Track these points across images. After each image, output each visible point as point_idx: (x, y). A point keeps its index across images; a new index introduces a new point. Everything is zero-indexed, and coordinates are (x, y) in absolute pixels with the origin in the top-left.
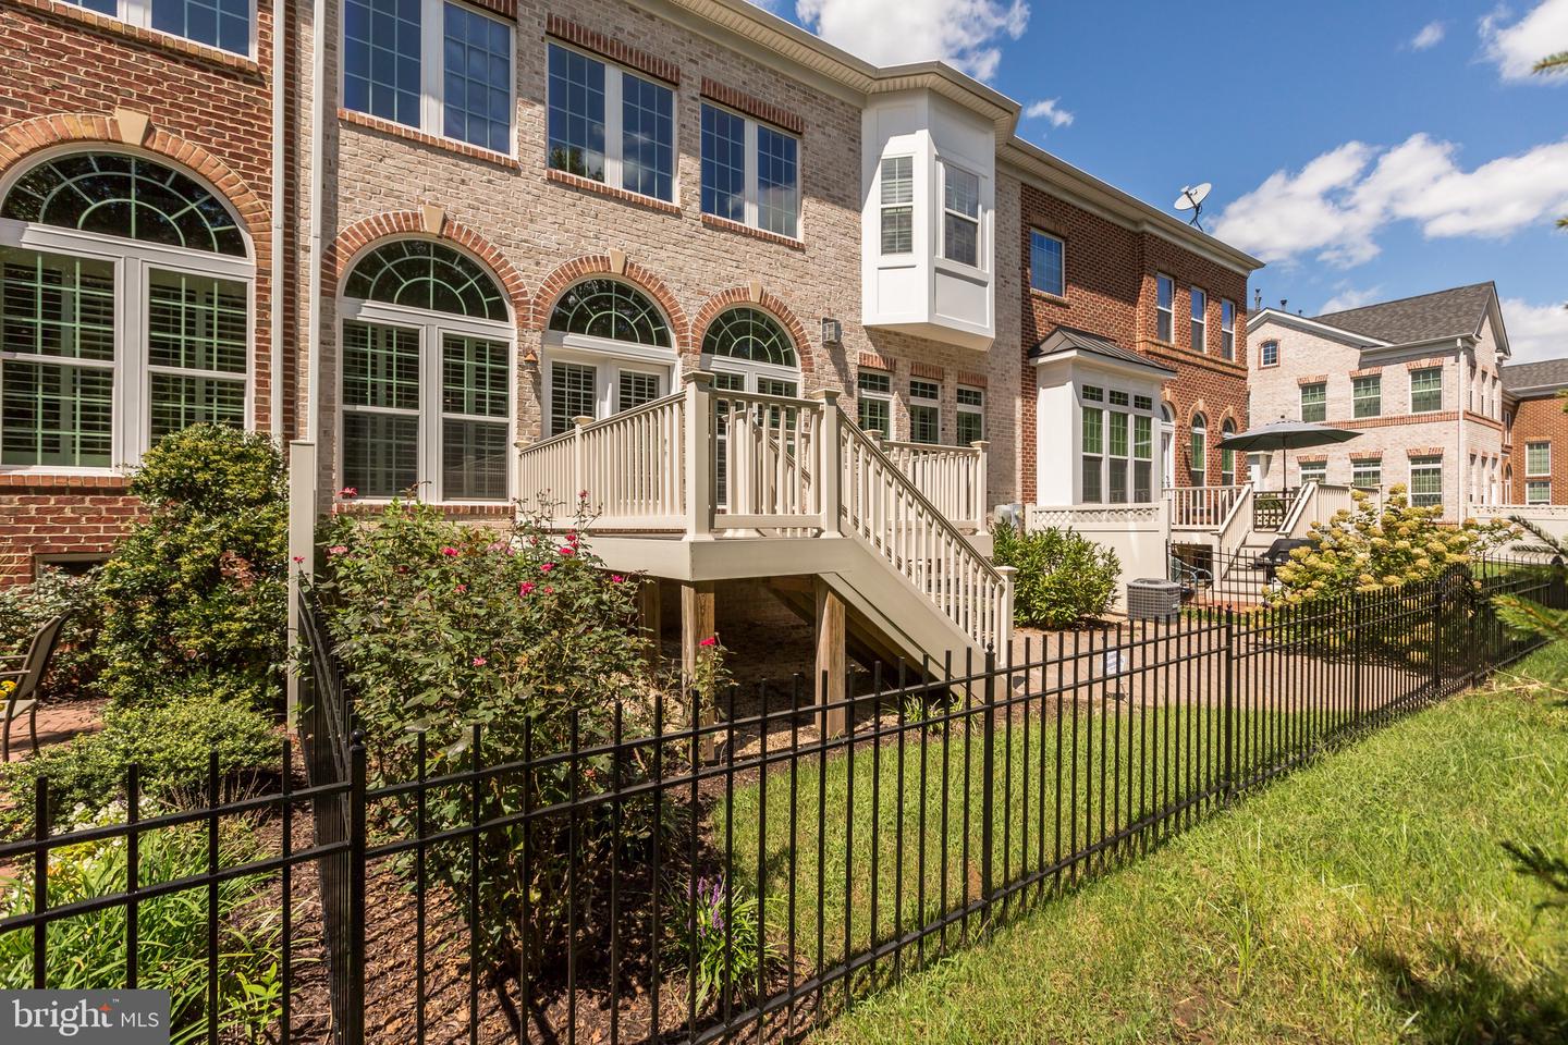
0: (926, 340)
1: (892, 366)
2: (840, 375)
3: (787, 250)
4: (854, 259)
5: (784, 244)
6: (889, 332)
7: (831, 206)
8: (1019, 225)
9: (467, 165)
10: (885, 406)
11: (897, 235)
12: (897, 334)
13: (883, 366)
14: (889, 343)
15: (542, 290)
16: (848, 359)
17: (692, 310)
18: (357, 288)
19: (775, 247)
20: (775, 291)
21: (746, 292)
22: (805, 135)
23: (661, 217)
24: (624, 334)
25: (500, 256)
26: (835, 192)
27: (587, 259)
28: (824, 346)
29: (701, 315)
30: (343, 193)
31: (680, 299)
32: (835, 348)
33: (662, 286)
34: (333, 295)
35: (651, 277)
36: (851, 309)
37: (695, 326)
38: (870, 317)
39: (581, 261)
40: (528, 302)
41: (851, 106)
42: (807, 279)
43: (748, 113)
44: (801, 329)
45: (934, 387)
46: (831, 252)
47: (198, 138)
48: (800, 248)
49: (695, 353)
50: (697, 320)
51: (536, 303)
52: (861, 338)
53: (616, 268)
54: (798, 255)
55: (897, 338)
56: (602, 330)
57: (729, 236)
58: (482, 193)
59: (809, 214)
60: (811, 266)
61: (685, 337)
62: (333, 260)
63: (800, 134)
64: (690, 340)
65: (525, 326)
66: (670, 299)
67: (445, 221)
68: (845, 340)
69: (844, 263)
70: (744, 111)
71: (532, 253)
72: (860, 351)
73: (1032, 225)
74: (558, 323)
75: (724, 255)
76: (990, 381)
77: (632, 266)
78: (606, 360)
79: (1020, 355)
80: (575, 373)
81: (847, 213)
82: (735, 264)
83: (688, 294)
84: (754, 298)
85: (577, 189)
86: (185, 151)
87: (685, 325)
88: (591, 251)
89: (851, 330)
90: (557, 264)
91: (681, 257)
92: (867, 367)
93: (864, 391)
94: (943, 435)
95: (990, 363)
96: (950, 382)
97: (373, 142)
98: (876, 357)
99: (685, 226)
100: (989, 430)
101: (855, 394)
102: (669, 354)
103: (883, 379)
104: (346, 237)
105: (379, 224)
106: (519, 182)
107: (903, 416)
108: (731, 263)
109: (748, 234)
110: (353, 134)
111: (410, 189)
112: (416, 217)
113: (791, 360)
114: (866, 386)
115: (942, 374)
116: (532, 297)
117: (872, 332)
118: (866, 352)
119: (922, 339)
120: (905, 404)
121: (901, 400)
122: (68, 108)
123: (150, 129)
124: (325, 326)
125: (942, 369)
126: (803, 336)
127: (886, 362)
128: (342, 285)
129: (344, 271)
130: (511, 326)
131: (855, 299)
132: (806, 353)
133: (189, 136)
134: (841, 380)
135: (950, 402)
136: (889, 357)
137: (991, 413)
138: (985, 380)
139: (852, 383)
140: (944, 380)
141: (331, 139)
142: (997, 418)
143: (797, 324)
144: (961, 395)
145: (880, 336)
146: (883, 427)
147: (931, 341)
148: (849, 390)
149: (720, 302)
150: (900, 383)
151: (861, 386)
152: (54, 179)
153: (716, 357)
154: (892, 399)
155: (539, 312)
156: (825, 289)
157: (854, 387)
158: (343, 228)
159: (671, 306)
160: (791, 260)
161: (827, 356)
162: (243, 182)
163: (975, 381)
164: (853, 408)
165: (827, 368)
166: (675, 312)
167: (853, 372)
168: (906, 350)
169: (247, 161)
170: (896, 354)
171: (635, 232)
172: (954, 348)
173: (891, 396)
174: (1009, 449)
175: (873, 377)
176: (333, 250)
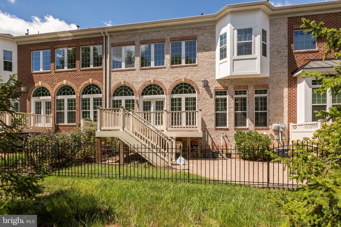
1: (226, 88)
2: (208, 93)
3: (192, 67)
4: (214, 63)
6: (226, 79)
7: (205, 52)
8: (287, 32)
10: (225, 100)
11: (223, 55)
12: (228, 79)
13: (223, 89)
14: (225, 82)
15: (139, 89)
16: (211, 89)
17: (168, 86)
18: (114, 95)
19: (189, 67)
20: (189, 78)
21: (181, 79)
22: (197, 39)
23: (161, 69)
24: (155, 94)
25: (132, 85)
26: (207, 49)
27: (147, 82)
28: (203, 87)
29: (170, 87)
30: (112, 82)
31: (165, 85)
32: (206, 86)
33: (161, 83)
34: (111, 97)
35: (159, 82)
36: (212, 76)
37: (169, 89)
38: (218, 77)
39: (146, 82)
40: (137, 92)
41: (212, 25)
42: (198, 72)
43: (182, 40)
44: (196, 84)
45: (246, 91)
46: (205, 64)
47: (97, 80)
48: (196, 66)
49: (169, 95)
50: (169, 88)
51: (138, 92)
52: (215, 83)
53: (152, 82)
54: (195, 67)
55: (229, 80)
56: (151, 94)
57: (177, 68)
58: (130, 75)
59: (198, 57)
60: (199, 69)
61: (166, 92)
62: (110, 92)
63: (196, 39)
64: (167, 92)
65: (136, 96)
66: (163, 85)
67: (124, 82)
68: (209, 84)
69: (210, 65)
70: (181, 40)
71: (137, 83)
72: (214, 86)
73: (294, 29)
74: (143, 94)
77: (155, 80)
78: (152, 99)
79: (287, 75)
80: (147, 102)
81: (211, 52)
82: (178, 74)
83: (167, 83)
84: (183, 80)
85: (145, 69)
86: (96, 82)
87: (166, 89)
88: (148, 80)
89: (212, 81)
90: (142, 84)
91: (165, 76)
92: (218, 90)
93: (217, 96)
94: (248, 104)
95: (270, 80)
96: (252, 89)
97: (115, 73)
98: (220, 87)
99: (166, 70)
100: (270, 101)
101: (213, 97)
102: (164, 96)
103: (224, 92)
104: (112, 88)
105: (116, 85)
106: (135, 72)
107: (231, 101)
108: (177, 74)
109: (181, 67)
110: (113, 73)
111: (120, 78)
112: (120, 82)
113: (194, 92)
114: (218, 95)
115: (247, 87)
116: (137, 91)
117: (219, 81)
118: (217, 86)
119: (239, 79)
120: (232, 98)
121: (231, 96)
122: (86, 80)
123: (92, 80)
124: (110, 102)
125: (247, 86)
126: (197, 86)
127: (225, 87)
128: (112, 95)
129: (112, 93)
130: (135, 96)
131: (213, 73)
132: (198, 90)
133: (96, 80)
134: (209, 95)
135: (251, 94)
136: (225, 86)
137: (272, 95)
138: (268, 86)
139: (212, 95)
140: (249, 89)
141: (110, 74)
142: (274, 97)
143: (195, 83)
144: (257, 92)
145: (222, 81)
146: (225, 105)
147: (242, 79)
148: (211, 97)
149: (174, 83)
150: (230, 92)
151: (216, 95)
152: (85, 89)
153: (175, 95)
154: (227, 97)
155: (139, 93)
156: (204, 73)
157: (213, 95)
158: (111, 87)
159: (164, 86)
160: (193, 69)
161: (204, 89)
162: (101, 84)
163: (264, 86)
164: (213, 101)
165: (204, 92)
166: (164, 87)
167: (213, 92)
168: (232, 83)
169: (101, 81)
170: (228, 85)
171: (156, 74)
172: (253, 79)
173: (227, 96)
174: (281, 106)
175: (220, 92)
176: (110, 90)
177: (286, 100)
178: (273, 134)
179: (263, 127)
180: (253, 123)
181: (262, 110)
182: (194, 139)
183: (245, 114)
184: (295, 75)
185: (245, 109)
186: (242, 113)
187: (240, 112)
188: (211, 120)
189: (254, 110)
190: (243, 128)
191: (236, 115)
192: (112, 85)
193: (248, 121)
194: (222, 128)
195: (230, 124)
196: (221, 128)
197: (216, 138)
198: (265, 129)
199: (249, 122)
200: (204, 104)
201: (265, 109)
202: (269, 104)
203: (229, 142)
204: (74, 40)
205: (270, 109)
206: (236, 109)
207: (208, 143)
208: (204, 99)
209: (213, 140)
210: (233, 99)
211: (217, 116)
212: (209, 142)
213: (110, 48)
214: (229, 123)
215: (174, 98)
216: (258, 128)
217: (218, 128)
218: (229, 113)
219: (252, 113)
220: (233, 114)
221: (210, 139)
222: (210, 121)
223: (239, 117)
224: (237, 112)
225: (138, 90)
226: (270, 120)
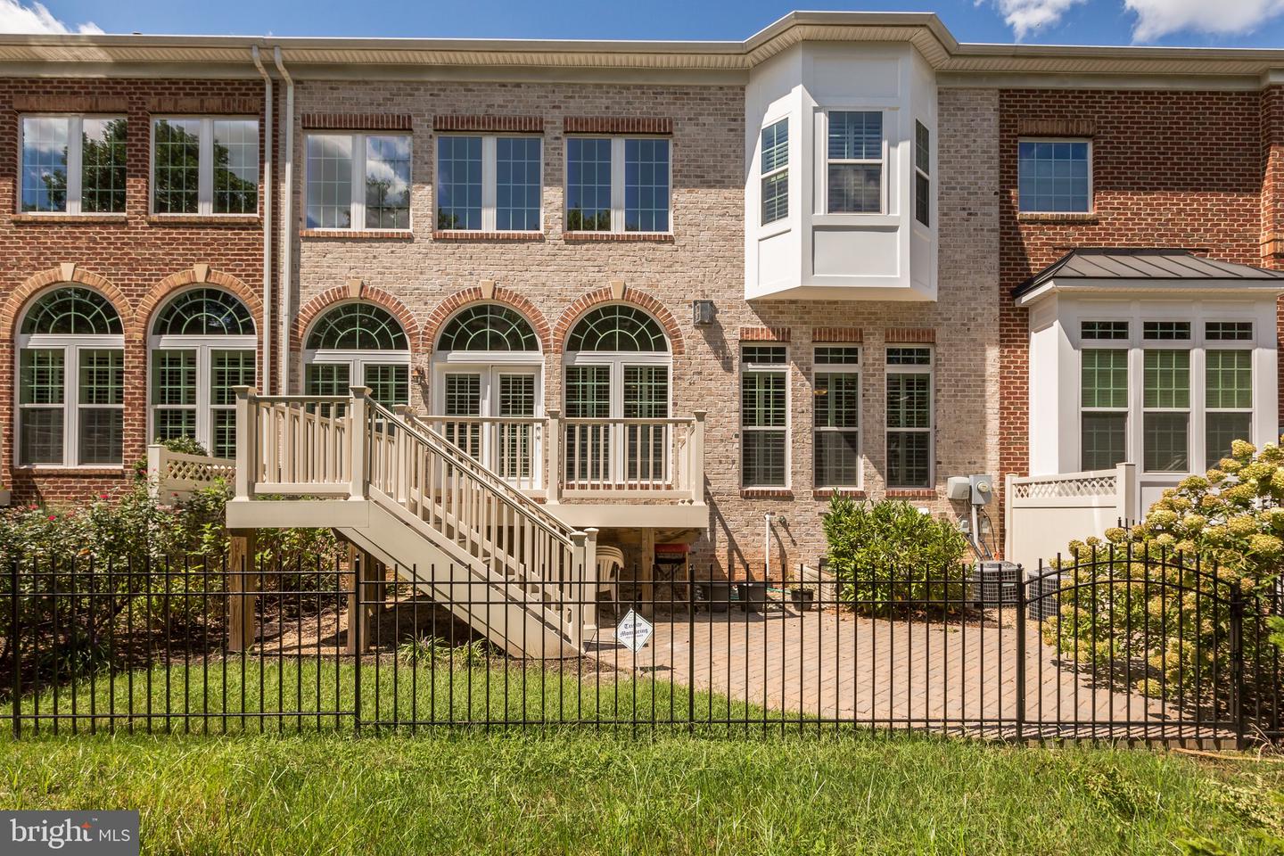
0: (836, 302)
1: (785, 335)
2: (716, 352)
3: (654, 245)
4: (737, 236)
5: (650, 241)
6: (782, 302)
7: (705, 191)
8: (996, 142)
9: (377, 245)
10: (780, 381)
11: (774, 205)
13: (772, 337)
14: (782, 313)
15: (429, 323)
16: (726, 336)
17: (553, 318)
18: (314, 344)
19: (640, 245)
20: (640, 286)
21: (608, 291)
22: (675, 133)
23: (526, 245)
24: (497, 344)
25: (399, 303)
26: (712, 176)
27: (463, 292)
28: (697, 327)
29: (562, 319)
30: (303, 283)
31: (542, 309)
32: (709, 323)
33: (527, 302)
34: (298, 350)
35: (517, 296)
36: (730, 287)
37: (557, 329)
38: (753, 291)
39: (458, 295)
40: (418, 334)
41: (731, 87)
42: (677, 267)
43: (613, 133)
44: (670, 315)
45: (855, 351)
46: (705, 235)
47: (230, 270)
48: (670, 240)
49: (556, 352)
50: (559, 324)
51: (424, 333)
52: (742, 313)
53: (487, 294)
54: (666, 247)
55: (793, 306)
56: (478, 345)
57: (591, 246)
58: (386, 261)
59: (679, 206)
60: (681, 254)
61: (547, 341)
62: (297, 327)
63: (670, 133)
64: (552, 342)
65: (416, 351)
66: (534, 311)
67: (362, 286)
68: (721, 318)
69: (721, 243)
70: (607, 132)
71: (423, 298)
72: (739, 326)
73: (1020, 135)
74: (445, 345)
75: (586, 263)
76: (941, 334)
77: (499, 290)
78: (485, 368)
79: (996, 297)
80: (462, 380)
81: (726, 193)
82: (597, 269)
83: (549, 304)
84: (616, 295)
85: (456, 240)
86: (225, 280)
87: (547, 330)
88: (467, 285)
89: (730, 307)
90: (440, 301)
91: (544, 274)
92: (752, 341)
93: (750, 365)
94: (864, 401)
95: (940, 314)
96: (877, 342)
97: (320, 246)
98: (763, 330)
99: (548, 248)
100: (939, 390)
101: (736, 369)
102: (536, 356)
103: (776, 350)
104: (304, 311)
105: (323, 299)
106: (412, 247)
107: (803, 385)
108: (592, 269)
109: (610, 240)
110: (309, 244)
111: (342, 271)
112: (344, 288)
113: (661, 346)
114: (752, 360)
115: (861, 335)
116: (421, 329)
117: (759, 306)
118: (749, 326)
119: (830, 303)
120: (804, 374)
121: (800, 369)
122: (176, 270)
123: (209, 272)
124: (292, 370)
125: (861, 330)
126: (673, 321)
127: (778, 332)
128: (304, 343)
129: (304, 333)
130: (409, 352)
131: (736, 276)
132: (677, 337)
133: (226, 270)
134: (717, 358)
135: (874, 365)
136: (780, 326)
137: (946, 370)
138: (934, 334)
139: (732, 358)
140: (866, 342)
141: (295, 251)
142: (952, 376)
143: (665, 311)
144: (893, 355)
145: (769, 308)
146: (780, 400)
147: (844, 302)
148: (728, 367)
149: (581, 305)
150: (799, 352)
151: (746, 360)
152: (173, 310)
153: (581, 353)
154: (789, 369)
155: (428, 340)
156: (699, 273)
157: (736, 362)
158: (302, 306)
159: (535, 317)
160: (658, 253)
161: (700, 336)
162: (252, 290)
163: (919, 337)
164: (733, 383)
165: (700, 348)
166: (539, 321)
167: (734, 348)
168: (806, 316)
169: (253, 277)
170: (791, 322)
171: (503, 262)
172: (879, 305)
173: (787, 366)
174: (976, 411)
175: (762, 350)
176: (297, 321)
177: (993, 389)
178: (951, 513)
179: (915, 490)
180: (882, 474)
181: (909, 424)
182: (669, 533)
183: (851, 439)
184: (1025, 299)
185: (851, 420)
186: (840, 432)
187: (835, 429)
188: (727, 457)
189: (885, 424)
190: (847, 492)
191: (819, 439)
192: (305, 300)
193: (862, 464)
194: (768, 492)
195: (798, 477)
196: (763, 491)
197: (745, 531)
198: (923, 498)
199: (866, 468)
200: (701, 396)
201: (923, 421)
202: (936, 401)
203: (795, 545)
204: (117, 81)
205: (938, 421)
206: (820, 419)
207: (714, 549)
208: (700, 373)
209: (734, 536)
210: (808, 379)
211: (749, 446)
212: (717, 544)
213: (296, 135)
214: (794, 473)
215: (577, 368)
216: (898, 493)
217: (753, 492)
218: (794, 434)
219: (877, 435)
220: (810, 436)
221: (720, 534)
222: (720, 462)
223: (829, 448)
224: (823, 429)
225: (426, 328)
226: (940, 463)
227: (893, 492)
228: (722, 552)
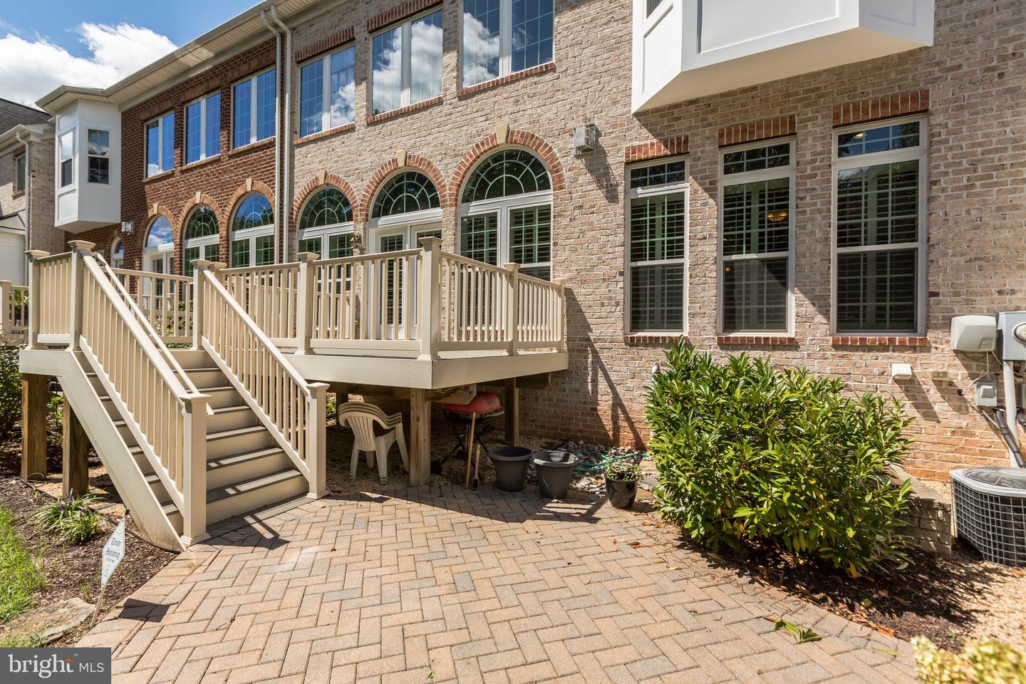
0: (753, 88)
1: (680, 146)
2: (598, 181)
3: (536, 79)
4: (625, 40)
5: (532, 75)
9: (334, 139)
10: (676, 204)
12: (691, 102)
13: (664, 152)
14: (678, 119)
15: (364, 196)
16: (610, 160)
17: (449, 172)
18: (303, 226)
19: (523, 83)
20: (523, 126)
21: (494, 137)
23: (429, 111)
24: (411, 206)
25: (347, 183)
27: (386, 165)
28: (577, 157)
30: (296, 181)
31: (441, 167)
33: (429, 163)
34: (294, 231)
35: (422, 159)
36: (615, 103)
37: (452, 184)
39: (383, 168)
40: (357, 206)
42: (558, 96)
44: (551, 149)
45: (784, 148)
46: (588, 52)
47: (262, 179)
48: (553, 68)
49: (451, 206)
50: (454, 179)
51: (362, 205)
52: (628, 130)
53: (401, 163)
54: (548, 77)
55: (693, 107)
56: (398, 209)
58: (339, 151)
60: (562, 81)
61: (445, 196)
62: (293, 214)
64: (447, 197)
65: (357, 220)
66: (435, 170)
67: (326, 175)
68: (604, 142)
69: (605, 56)
71: (360, 175)
72: (624, 146)
74: (377, 214)
75: (476, 115)
77: (410, 156)
78: (405, 228)
80: (392, 241)
82: (484, 118)
83: (446, 161)
84: (501, 141)
85: (382, 121)
86: (260, 187)
87: (444, 186)
88: (388, 158)
89: (615, 126)
90: (372, 174)
91: (442, 134)
92: (641, 160)
93: (639, 190)
94: (798, 213)
95: (938, 64)
96: (818, 130)
97: (305, 149)
98: (652, 145)
99: (445, 109)
100: (935, 183)
101: (621, 196)
102: (437, 212)
103: (672, 167)
104: (296, 201)
105: (306, 190)
106: (355, 135)
107: (705, 204)
108: (481, 119)
109: (499, 84)
110: (298, 150)
111: (316, 166)
112: (316, 179)
113: (545, 185)
114: (643, 184)
115: (792, 124)
116: (359, 202)
117: (646, 117)
118: (636, 143)
119: (744, 91)
120: (706, 190)
121: (700, 184)
122: (239, 185)
123: (253, 183)
124: (291, 246)
125: (792, 117)
126: (553, 155)
127: (672, 143)
128: (298, 225)
129: (297, 218)
130: (354, 222)
131: (621, 88)
132: (557, 171)
133: (259, 180)
134: (601, 187)
135: (814, 161)
136: (675, 136)
137: (951, 149)
138: (925, 96)
139: (617, 185)
140: (800, 132)
141: (292, 156)
142: (964, 156)
143: (546, 145)
144: (849, 143)
145: (661, 117)
146: (676, 226)
147: (765, 86)
148: (612, 197)
149: (471, 156)
150: (699, 163)
151: (635, 185)
153: (474, 203)
154: (687, 188)
155: (363, 210)
156: (580, 96)
157: (621, 189)
158: (295, 198)
159: (436, 175)
160: (539, 86)
161: (582, 166)
162: (271, 191)
163: (895, 106)
164: (618, 214)
165: (581, 179)
166: (438, 179)
167: (618, 172)
168: (710, 116)
169: (271, 182)
170: (689, 128)
171: (413, 131)
172: (824, 76)
173: (687, 184)
175: (654, 170)
176: (292, 209)
178: (958, 374)
179: (886, 336)
180: (826, 314)
181: (882, 239)
183: (778, 270)
185: (780, 242)
186: (762, 261)
187: (754, 256)
188: (610, 298)
189: (834, 243)
190: (766, 339)
191: (729, 271)
192: (297, 193)
193: (794, 301)
194: (658, 338)
195: (697, 320)
196: (651, 338)
197: (630, 383)
198: (902, 348)
199: (798, 306)
200: (583, 232)
201: (908, 231)
202: (930, 200)
204: (216, 68)
205: (934, 229)
206: (730, 245)
207: (596, 403)
208: (581, 207)
209: (618, 389)
210: (711, 196)
211: (638, 284)
212: (599, 397)
213: (292, 69)
214: (692, 315)
215: (470, 218)
216: (854, 341)
217: (639, 338)
218: (693, 266)
219: (817, 260)
220: (714, 267)
221: (603, 385)
222: (603, 304)
223: (747, 283)
224: (734, 257)
225: (362, 201)
226: (936, 294)
227: (845, 340)
228: (604, 405)
